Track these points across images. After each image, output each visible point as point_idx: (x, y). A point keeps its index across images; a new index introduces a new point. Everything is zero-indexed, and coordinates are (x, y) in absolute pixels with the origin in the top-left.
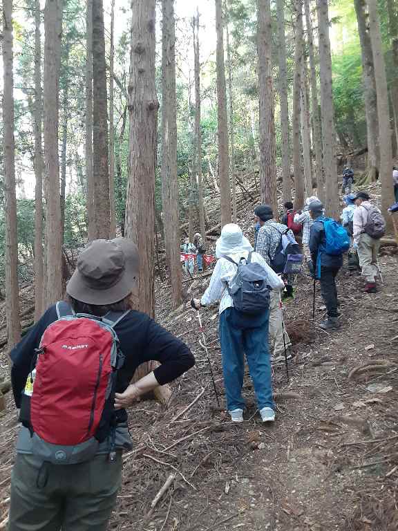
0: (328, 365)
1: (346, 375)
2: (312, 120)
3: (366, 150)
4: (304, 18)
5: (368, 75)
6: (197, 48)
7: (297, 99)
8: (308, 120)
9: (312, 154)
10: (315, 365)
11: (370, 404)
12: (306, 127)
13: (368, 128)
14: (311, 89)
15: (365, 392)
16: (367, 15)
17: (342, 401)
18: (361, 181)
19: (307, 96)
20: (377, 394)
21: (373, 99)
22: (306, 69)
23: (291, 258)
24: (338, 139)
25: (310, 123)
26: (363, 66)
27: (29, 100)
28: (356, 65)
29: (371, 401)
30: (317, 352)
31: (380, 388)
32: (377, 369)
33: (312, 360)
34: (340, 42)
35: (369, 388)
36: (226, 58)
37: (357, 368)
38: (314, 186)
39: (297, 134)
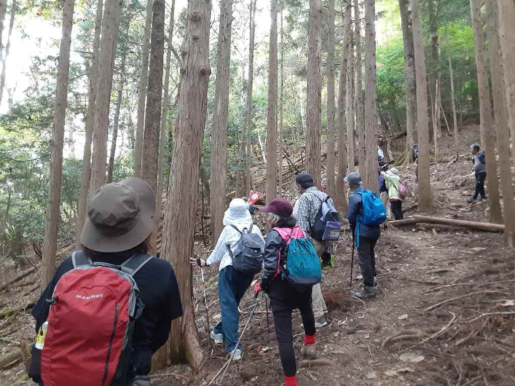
0: (362, 333)
1: (380, 344)
2: (356, 103)
3: (406, 134)
4: (353, 9)
5: (409, 66)
6: (253, 28)
7: (343, 82)
8: (353, 102)
9: (355, 134)
10: (349, 333)
11: (401, 373)
12: (351, 108)
13: (407, 113)
14: (356, 75)
15: (397, 361)
16: (410, 12)
17: (374, 369)
18: (400, 162)
19: (353, 81)
20: (409, 364)
21: (413, 87)
22: (353, 56)
23: (330, 226)
24: (379, 123)
25: (354, 106)
26: (405, 58)
27: (87, 64)
28: (398, 57)
29: (403, 370)
30: (352, 320)
31: (412, 358)
32: (410, 339)
33: (347, 327)
34: (385, 34)
35: (401, 358)
36: (279, 40)
37: (390, 337)
38: (356, 164)
39: (342, 114)
